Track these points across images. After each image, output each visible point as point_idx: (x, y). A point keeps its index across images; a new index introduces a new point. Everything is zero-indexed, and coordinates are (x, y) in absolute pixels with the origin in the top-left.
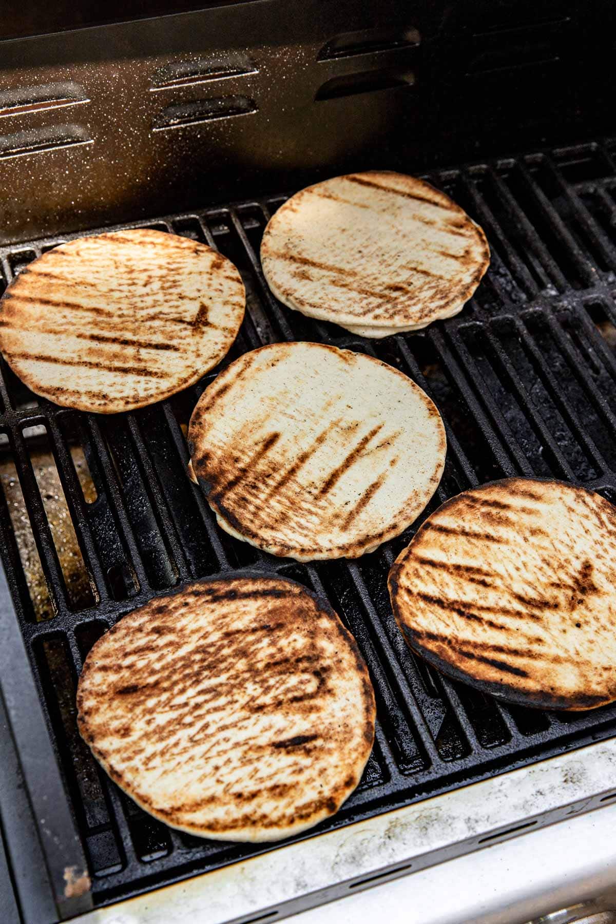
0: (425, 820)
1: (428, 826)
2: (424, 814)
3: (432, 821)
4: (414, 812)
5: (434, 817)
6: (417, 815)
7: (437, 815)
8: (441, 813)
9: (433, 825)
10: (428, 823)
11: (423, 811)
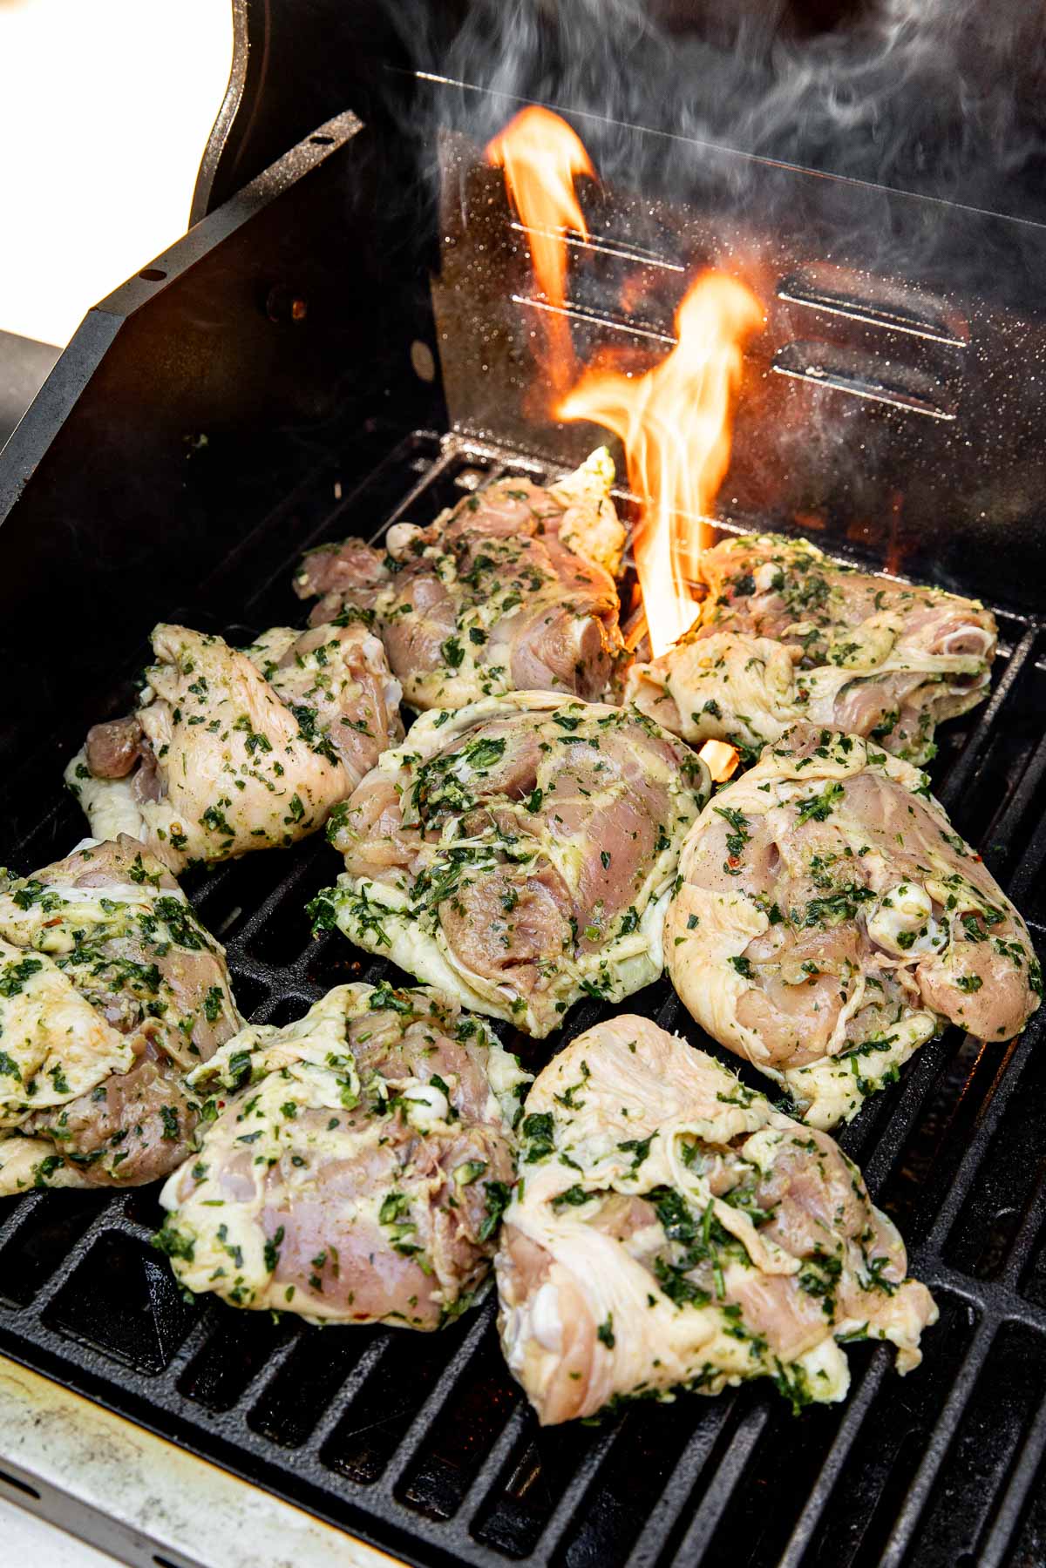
0: (105, 1447)
1: (98, 1456)
2: (113, 1439)
3: (111, 1457)
4: (107, 1425)
5: (120, 1455)
6: (104, 1431)
7: (127, 1456)
8: (134, 1457)
9: (106, 1462)
10: (102, 1454)
11: (116, 1433)
